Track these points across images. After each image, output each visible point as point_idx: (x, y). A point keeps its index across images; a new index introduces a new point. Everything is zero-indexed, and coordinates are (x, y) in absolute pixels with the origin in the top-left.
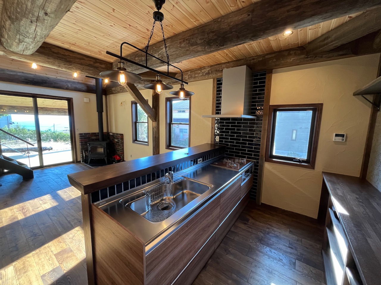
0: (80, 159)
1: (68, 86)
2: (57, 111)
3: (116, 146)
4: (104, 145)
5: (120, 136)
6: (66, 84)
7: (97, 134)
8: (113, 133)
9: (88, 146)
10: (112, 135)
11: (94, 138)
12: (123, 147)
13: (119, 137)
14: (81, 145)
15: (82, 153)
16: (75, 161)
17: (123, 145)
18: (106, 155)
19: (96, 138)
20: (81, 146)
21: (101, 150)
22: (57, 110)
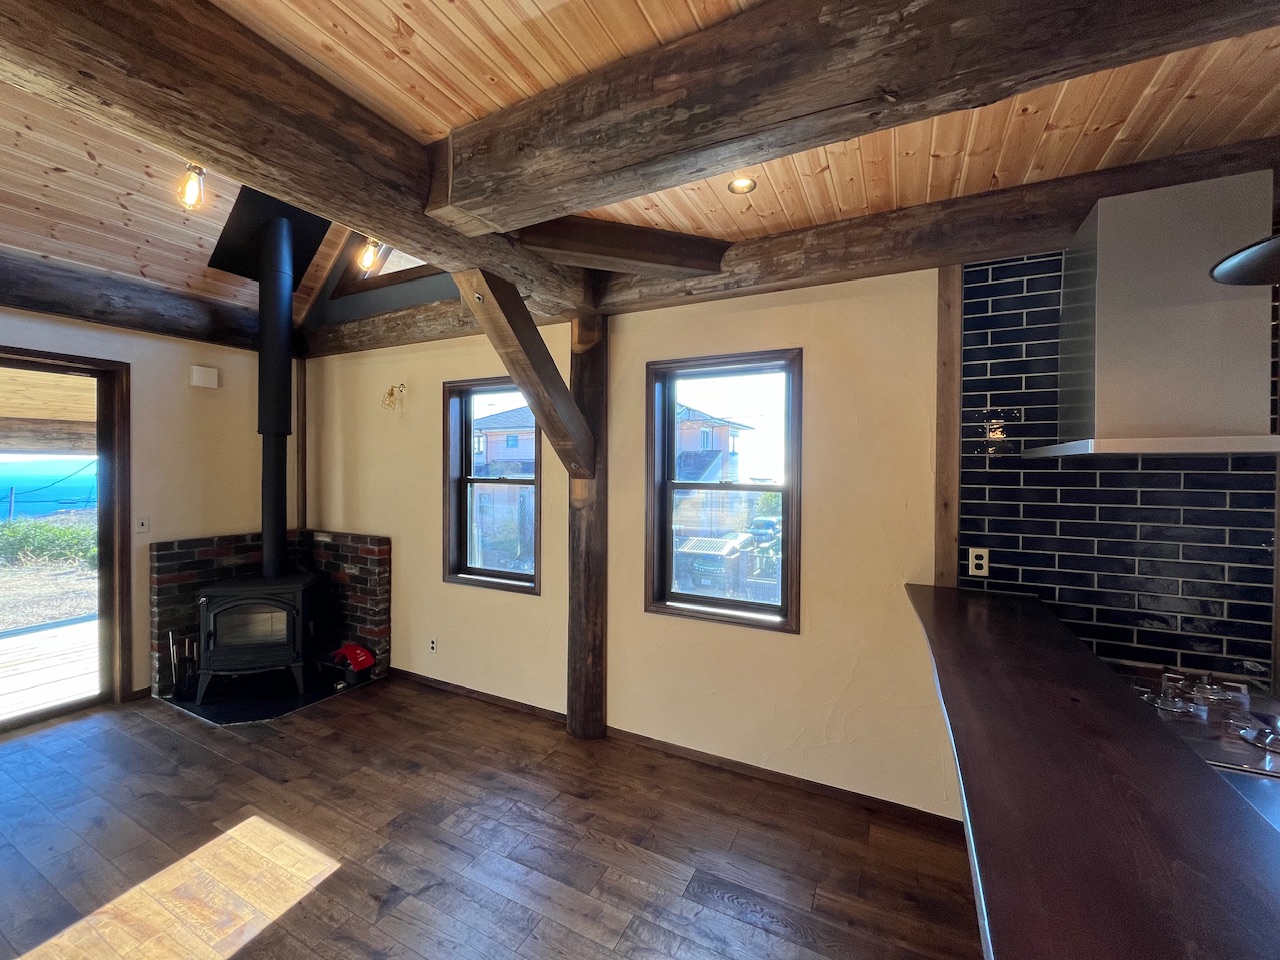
0: (146, 674)
1: (108, 304)
2: (29, 434)
3: (346, 597)
4: (291, 595)
5: (376, 548)
6: (97, 292)
7: (249, 542)
8: (336, 536)
9: (203, 609)
10: (326, 545)
11: (231, 561)
12: (389, 600)
13: (371, 552)
14: (159, 604)
15: (163, 649)
16: (119, 696)
17: (389, 591)
18: (299, 648)
19: (242, 562)
20: (155, 609)
21: (272, 624)
22: (31, 426)
